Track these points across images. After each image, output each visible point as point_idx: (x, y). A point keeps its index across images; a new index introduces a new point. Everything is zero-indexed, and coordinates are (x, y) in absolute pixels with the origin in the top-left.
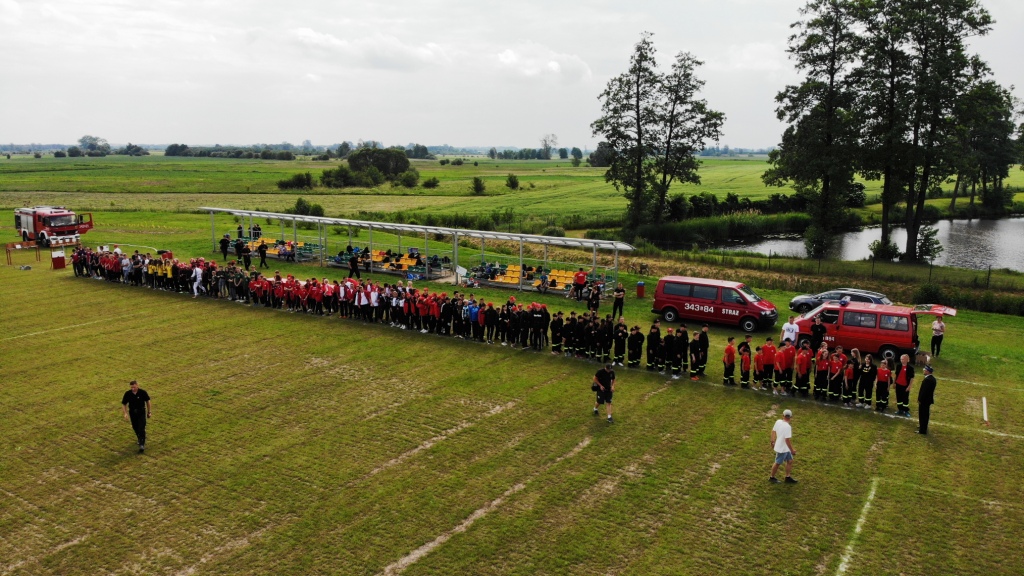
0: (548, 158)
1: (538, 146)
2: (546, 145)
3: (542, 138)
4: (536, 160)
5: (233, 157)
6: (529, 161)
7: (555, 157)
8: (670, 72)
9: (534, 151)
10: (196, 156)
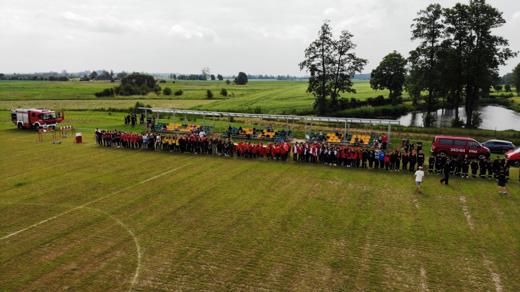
0: (206, 80)
1: (200, 73)
2: (204, 73)
3: (202, 69)
4: (198, 81)
5: (32, 80)
6: (195, 81)
7: (209, 79)
8: (338, 39)
9: (197, 76)
10: (9, 79)
